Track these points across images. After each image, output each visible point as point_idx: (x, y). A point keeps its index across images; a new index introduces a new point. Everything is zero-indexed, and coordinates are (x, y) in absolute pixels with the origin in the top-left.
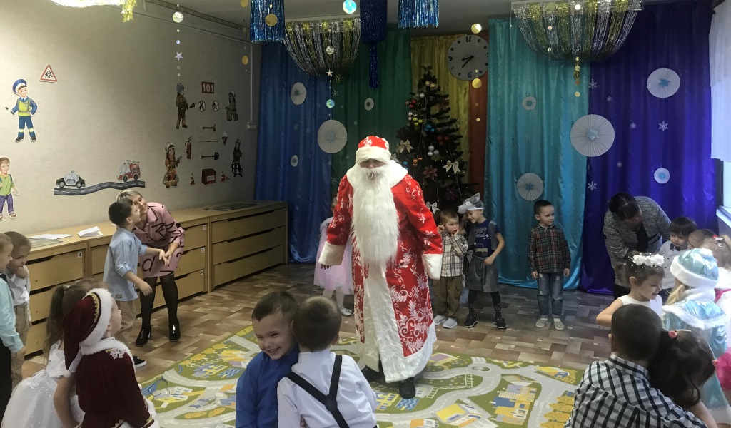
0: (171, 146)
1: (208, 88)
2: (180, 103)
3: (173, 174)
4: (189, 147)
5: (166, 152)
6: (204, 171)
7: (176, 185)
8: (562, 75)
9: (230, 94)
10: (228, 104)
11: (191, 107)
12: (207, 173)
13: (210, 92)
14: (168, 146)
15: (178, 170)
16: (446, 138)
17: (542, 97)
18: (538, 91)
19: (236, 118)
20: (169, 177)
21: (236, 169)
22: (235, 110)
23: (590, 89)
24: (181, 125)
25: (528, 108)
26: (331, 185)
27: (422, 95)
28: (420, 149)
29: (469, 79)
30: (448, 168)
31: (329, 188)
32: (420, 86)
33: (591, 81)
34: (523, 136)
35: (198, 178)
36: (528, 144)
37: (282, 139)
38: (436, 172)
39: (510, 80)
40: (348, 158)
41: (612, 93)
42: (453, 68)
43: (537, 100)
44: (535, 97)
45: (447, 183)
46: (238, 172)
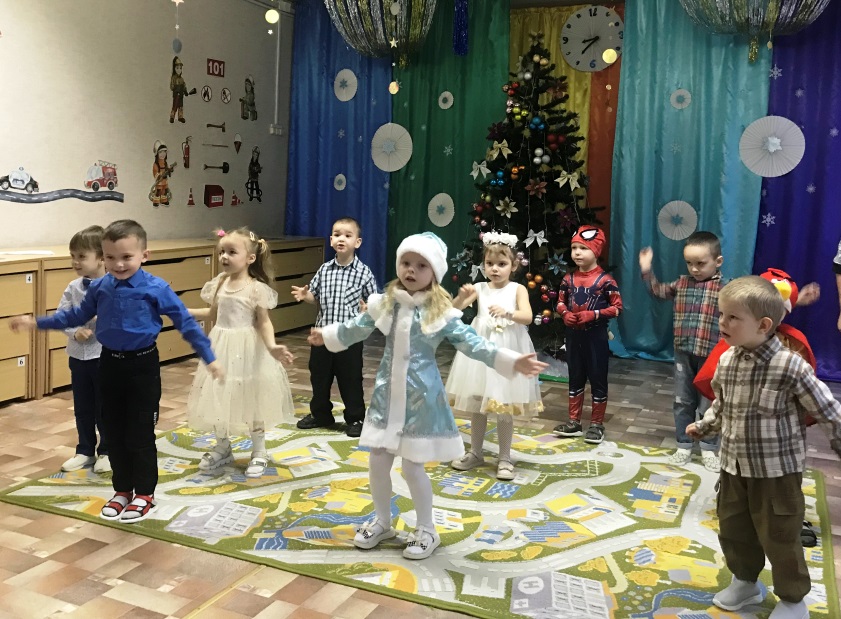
0: (162, 147)
1: (216, 68)
2: (176, 86)
3: (164, 186)
4: (187, 151)
5: (154, 155)
6: (208, 188)
7: (167, 203)
8: (731, 58)
9: (247, 80)
10: (244, 94)
11: (191, 94)
12: (211, 191)
13: (219, 75)
14: (158, 146)
15: (170, 182)
16: (561, 139)
17: (700, 90)
18: (695, 82)
19: (255, 118)
20: (159, 190)
21: (252, 189)
22: (253, 104)
23: (772, 78)
24: (176, 118)
25: (679, 107)
26: (388, 216)
27: (528, 76)
28: (521, 154)
29: (592, 70)
30: (561, 181)
31: (385, 222)
32: (524, 64)
33: (773, 67)
34: (669, 147)
35: (200, 197)
36: (677, 157)
37: (321, 150)
38: (545, 188)
39: (654, 65)
40: (413, 178)
41: (805, 85)
42: (569, 53)
43: (693, 95)
44: (690, 91)
45: (560, 207)
46: (255, 194)
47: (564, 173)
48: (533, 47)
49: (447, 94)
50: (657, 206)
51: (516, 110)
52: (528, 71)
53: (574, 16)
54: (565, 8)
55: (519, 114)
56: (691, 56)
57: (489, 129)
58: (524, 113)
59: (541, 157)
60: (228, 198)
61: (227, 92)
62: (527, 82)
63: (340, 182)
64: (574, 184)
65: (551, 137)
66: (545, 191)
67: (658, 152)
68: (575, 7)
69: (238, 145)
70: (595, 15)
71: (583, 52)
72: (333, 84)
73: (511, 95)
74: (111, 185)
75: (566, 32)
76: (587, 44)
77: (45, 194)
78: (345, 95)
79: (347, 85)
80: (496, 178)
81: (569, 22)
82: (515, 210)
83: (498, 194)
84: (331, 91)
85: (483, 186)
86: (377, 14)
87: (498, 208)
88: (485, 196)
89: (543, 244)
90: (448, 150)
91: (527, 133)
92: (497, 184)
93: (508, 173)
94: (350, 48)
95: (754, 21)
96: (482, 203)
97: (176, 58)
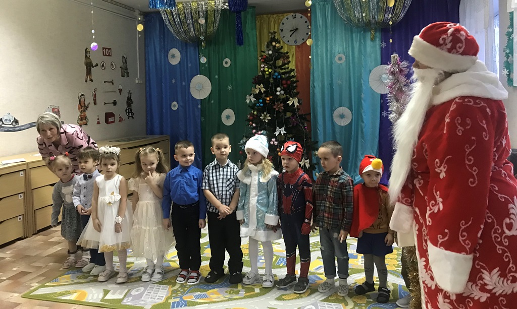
0: (82, 95)
1: (107, 52)
2: (87, 63)
3: (84, 115)
4: (95, 96)
5: (78, 99)
6: (106, 114)
7: (86, 124)
8: (362, 38)
10: (122, 64)
11: (95, 66)
12: (109, 115)
13: (109, 55)
14: (80, 95)
15: (88, 113)
16: (288, 82)
17: (349, 54)
18: (346, 50)
19: (128, 76)
20: (82, 118)
21: (129, 113)
22: (127, 69)
23: (382, 47)
24: (89, 79)
25: (340, 62)
26: (201, 122)
27: (270, 52)
28: (270, 91)
29: (295, 44)
30: (290, 103)
31: (199, 125)
32: (268, 46)
33: (382, 42)
34: (337, 82)
35: (103, 119)
36: (340, 86)
37: (164, 90)
38: (283, 106)
39: (326, 43)
40: (212, 102)
41: (397, 50)
42: (284, 37)
43: (346, 57)
44: (344, 54)
45: (289, 114)
46: (130, 115)
47: (291, 98)
48: (271, 38)
49: (227, 60)
50: (332, 110)
51: (266, 69)
52: (270, 50)
53: (285, 18)
54: (280, 15)
55: (268, 71)
56: (344, 38)
57: (253, 79)
58: (270, 70)
59: (280, 92)
60: (117, 118)
61: (113, 64)
62: (270, 55)
63: (175, 106)
64: (296, 104)
65: (284, 82)
66: (283, 108)
67: (331, 85)
68: (285, 14)
69: (120, 90)
70: (295, 18)
71: (291, 36)
72: (167, 56)
73: (263, 62)
75: (282, 27)
76: (293, 32)
77: (22, 126)
78: (175, 61)
79: (175, 57)
80: (259, 103)
81: (283, 22)
82: (270, 118)
83: (261, 111)
84: (167, 60)
85: (253, 106)
86: (190, 21)
87: (261, 118)
88: (254, 112)
89: (284, 134)
90: (230, 87)
91: (271, 80)
92: (259, 106)
93: (264, 100)
94: (176, 38)
95: (373, 21)
96: (253, 115)
97: (87, 48)
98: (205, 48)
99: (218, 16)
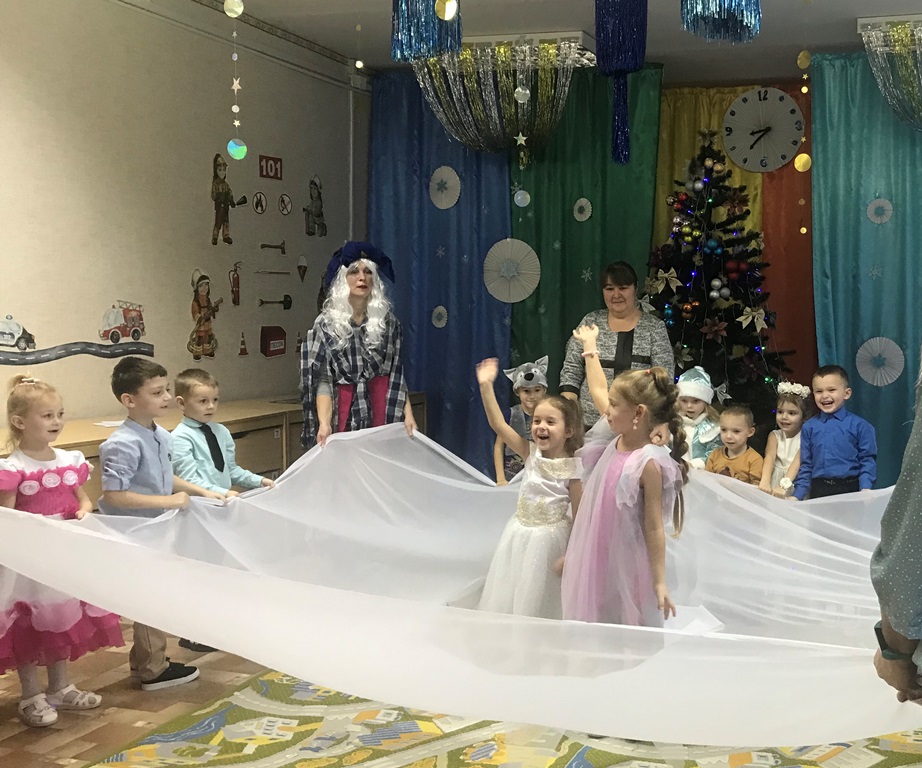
0: (203, 278)
2: (219, 194)
3: (206, 331)
4: (236, 282)
5: (192, 289)
6: (264, 330)
7: (212, 355)
10: (309, 202)
11: (240, 203)
12: (269, 334)
13: (275, 177)
14: (197, 276)
16: (742, 267)
17: (904, 201)
18: (897, 189)
19: (324, 233)
20: (200, 337)
22: (320, 215)
24: (221, 237)
25: (878, 221)
26: (510, 361)
27: (699, 185)
28: (694, 287)
30: (744, 321)
32: (693, 169)
34: (867, 271)
35: (254, 344)
36: (877, 283)
38: (725, 329)
39: (848, 168)
40: (542, 310)
42: (734, 148)
43: (895, 207)
44: (891, 200)
45: (738, 351)
47: (748, 309)
48: (703, 148)
49: (583, 202)
50: (854, 345)
51: (687, 230)
52: (699, 179)
53: (740, 99)
54: (727, 90)
55: (690, 234)
56: (892, 156)
57: (652, 254)
58: (696, 233)
59: (719, 290)
60: (291, 343)
61: (286, 199)
62: (696, 192)
63: (440, 317)
64: (761, 325)
65: (731, 265)
66: (725, 334)
67: (855, 278)
68: (740, 89)
69: (303, 270)
70: (765, 99)
71: (752, 147)
72: (428, 187)
73: (677, 210)
74: (136, 334)
75: (729, 121)
76: (758, 136)
77: (44, 351)
78: (445, 201)
79: (448, 187)
81: (731, 108)
82: (690, 358)
84: (425, 196)
86: (490, 96)
89: (725, 400)
90: (587, 275)
91: (697, 260)
93: (678, 311)
94: (452, 138)
97: (218, 156)
98: (528, 168)
99: (565, 86)
